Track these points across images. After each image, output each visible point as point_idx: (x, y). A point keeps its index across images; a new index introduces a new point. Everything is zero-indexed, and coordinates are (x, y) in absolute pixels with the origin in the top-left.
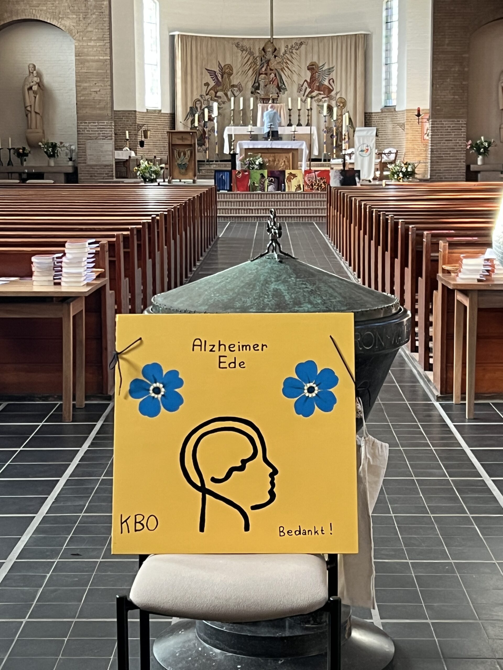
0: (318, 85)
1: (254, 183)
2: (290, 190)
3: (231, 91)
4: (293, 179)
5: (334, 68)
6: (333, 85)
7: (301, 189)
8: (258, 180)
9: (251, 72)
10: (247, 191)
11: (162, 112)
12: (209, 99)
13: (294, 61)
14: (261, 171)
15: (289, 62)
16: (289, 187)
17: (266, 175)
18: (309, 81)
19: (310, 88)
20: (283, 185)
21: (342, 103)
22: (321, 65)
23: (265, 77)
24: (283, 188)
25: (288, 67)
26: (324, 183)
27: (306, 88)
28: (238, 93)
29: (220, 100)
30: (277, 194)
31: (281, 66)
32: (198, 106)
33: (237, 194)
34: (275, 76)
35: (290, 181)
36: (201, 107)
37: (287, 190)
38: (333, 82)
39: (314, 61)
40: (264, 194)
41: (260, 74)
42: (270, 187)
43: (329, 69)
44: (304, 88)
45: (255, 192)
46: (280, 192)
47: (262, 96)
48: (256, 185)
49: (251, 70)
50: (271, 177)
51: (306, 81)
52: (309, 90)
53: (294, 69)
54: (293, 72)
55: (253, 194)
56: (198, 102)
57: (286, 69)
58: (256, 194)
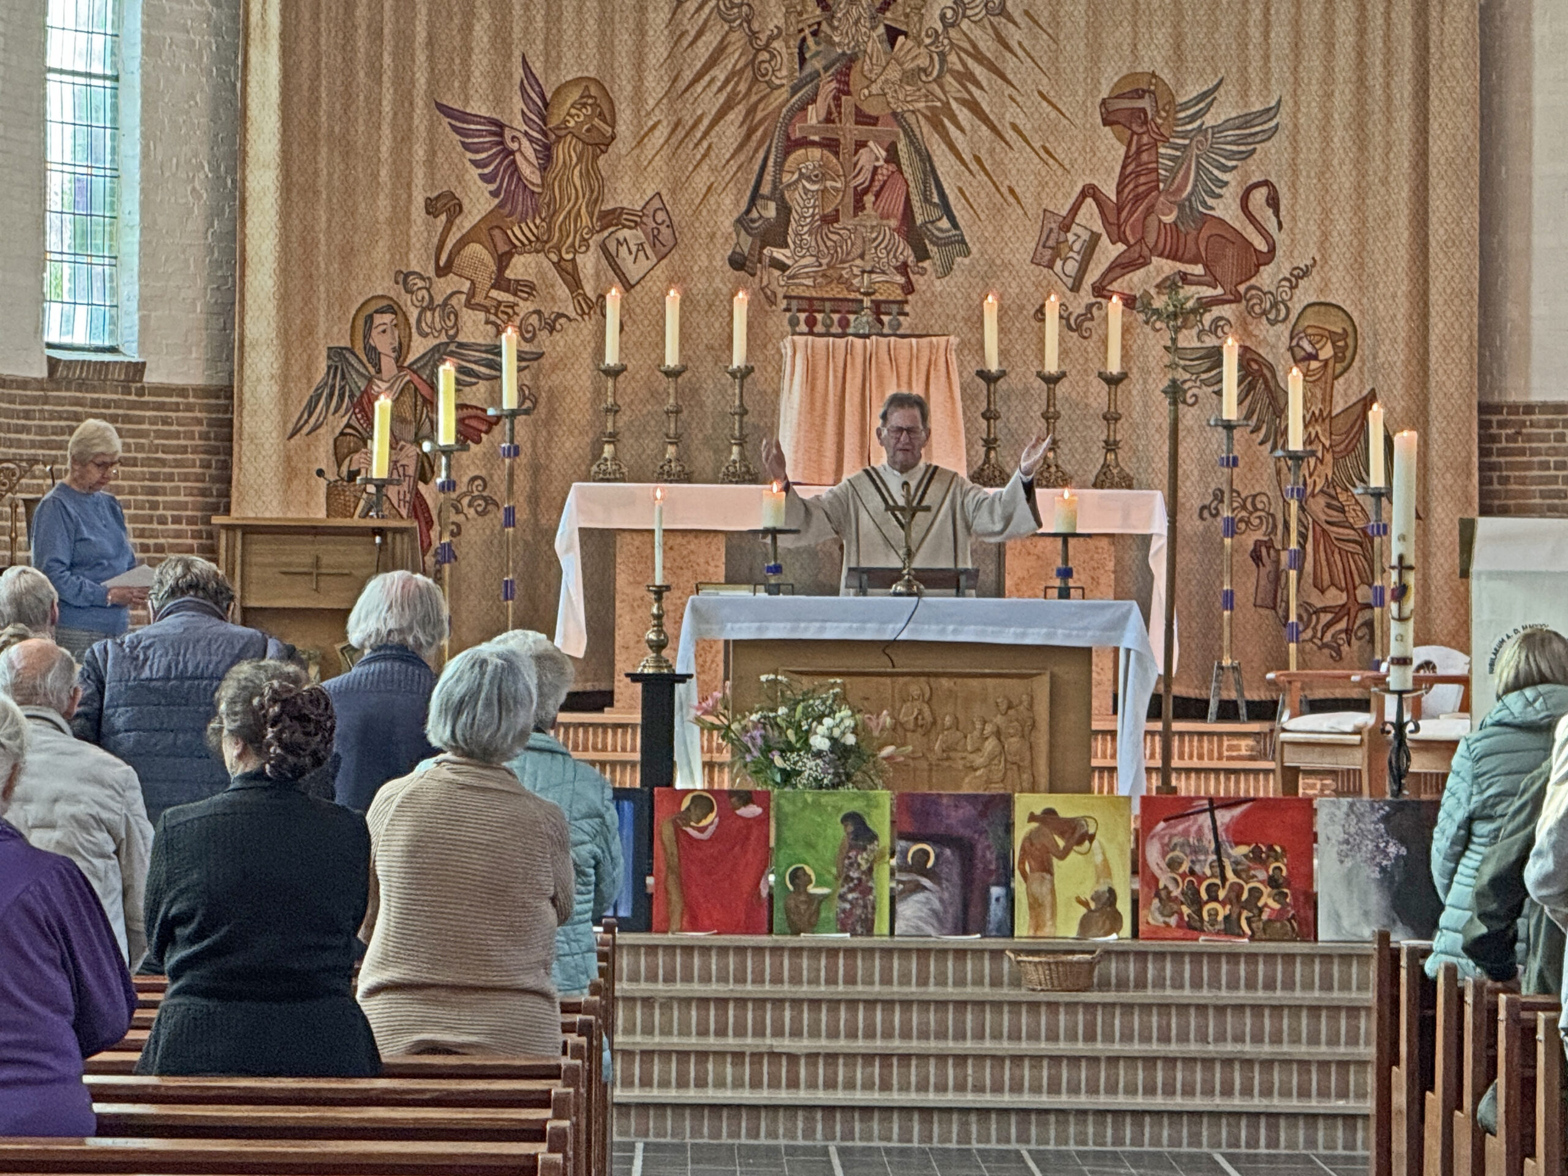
0: (1168, 219)
1: (797, 876)
2: (1047, 931)
3: (604, 247)
4: (1063, 855)
5: (1283, 118)
6: (1271, 225)
7: (1115, 922)
8: (829, 855)
9: (731, 130)
10: (750, 929)
11: (151, 377)
12: (458, 302)
13: (1009, 65)
14: (847, 799)
15: (979, 71)
16: (1035, 905)
17: (881, 822)
18: (1110, 191)
19: (1118, 237)
20: (996, 891)
21: (1332, 336)
22: (1192, 91)
23: (824, 165)
24: (996, 911)
25: (974, 107)
26: (1272, 882)
27: (1095, 238)
28: (644, 264)
29: (525, 307)
30: (961, 953)
31: (929, 95)
32: (384, 343)
33: (688, 950)
34: (893, 156)
35: (1048, 869)
36: (401, 351)
37: (1023, 927)
38: (1273, 202)
39: (1145, 67)
40: (869, 951)
41: (792, 145)
42: (909, 909)
43: (1246, 121)
44: (1077, 237)
45: (805, 939)
46: (974, 939)
47: (806, 287)
48: (812, 890)
49: (735, 116)
50: (914, 838)
51: (1090, 192)
52: (1110, 251)
53: (1012, 114)
54: (1009, 135)
55: (796, 951)
56: (387, 318)
57: (964, 115)
58: (815, 951)
